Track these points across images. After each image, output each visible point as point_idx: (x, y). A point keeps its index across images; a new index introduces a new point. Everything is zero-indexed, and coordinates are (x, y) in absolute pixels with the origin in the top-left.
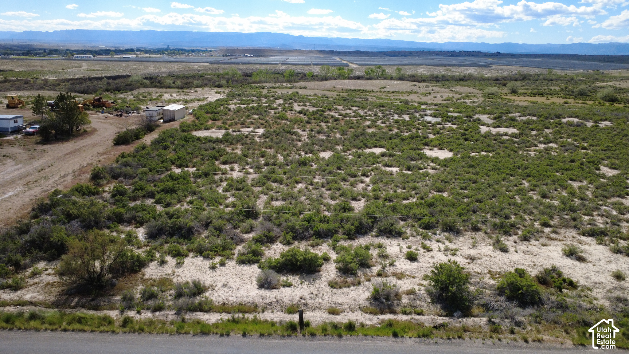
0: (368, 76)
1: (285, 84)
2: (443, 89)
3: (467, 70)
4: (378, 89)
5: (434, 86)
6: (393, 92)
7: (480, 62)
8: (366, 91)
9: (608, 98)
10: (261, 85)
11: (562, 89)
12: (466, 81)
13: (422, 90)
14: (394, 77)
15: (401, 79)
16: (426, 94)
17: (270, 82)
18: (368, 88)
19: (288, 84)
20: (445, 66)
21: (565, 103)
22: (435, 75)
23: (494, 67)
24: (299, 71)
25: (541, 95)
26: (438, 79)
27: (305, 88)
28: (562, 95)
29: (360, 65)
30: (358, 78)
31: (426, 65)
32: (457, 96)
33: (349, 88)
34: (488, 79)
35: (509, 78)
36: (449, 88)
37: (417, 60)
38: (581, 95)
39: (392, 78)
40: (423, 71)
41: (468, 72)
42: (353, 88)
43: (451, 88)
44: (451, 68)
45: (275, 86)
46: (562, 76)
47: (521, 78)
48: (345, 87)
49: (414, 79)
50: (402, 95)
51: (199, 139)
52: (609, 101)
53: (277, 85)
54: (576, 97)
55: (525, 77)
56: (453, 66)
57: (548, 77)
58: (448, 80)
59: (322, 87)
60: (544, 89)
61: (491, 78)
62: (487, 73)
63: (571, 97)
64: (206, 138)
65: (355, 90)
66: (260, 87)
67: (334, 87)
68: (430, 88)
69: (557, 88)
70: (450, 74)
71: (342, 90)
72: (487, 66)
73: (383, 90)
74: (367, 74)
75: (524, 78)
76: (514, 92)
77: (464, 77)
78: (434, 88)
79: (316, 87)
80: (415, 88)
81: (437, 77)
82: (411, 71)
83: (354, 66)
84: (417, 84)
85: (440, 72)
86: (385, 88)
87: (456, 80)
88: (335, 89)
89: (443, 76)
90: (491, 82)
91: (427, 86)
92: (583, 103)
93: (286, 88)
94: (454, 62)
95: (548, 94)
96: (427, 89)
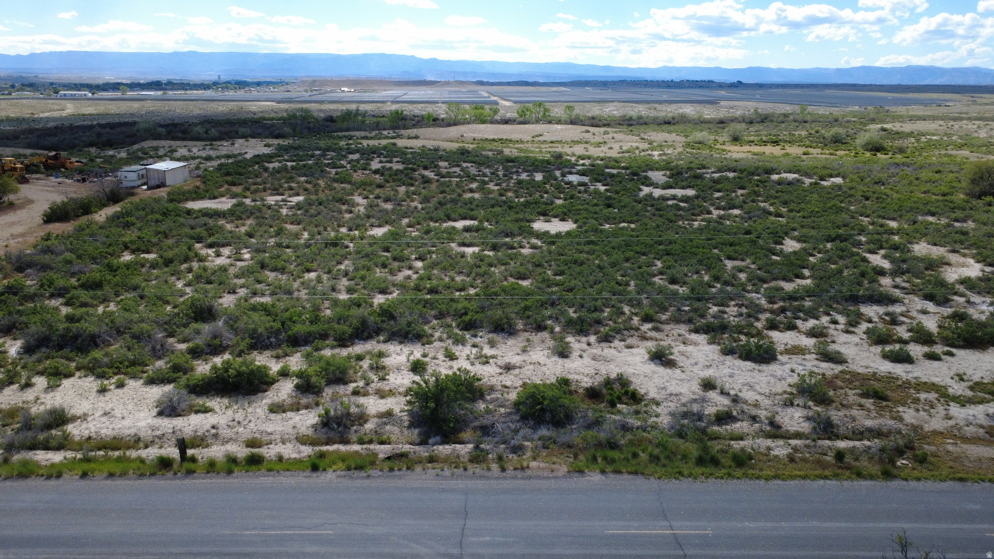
0: (521, 119)
1: (385, 133)
2: (630, 136)
3: (681, 108)
4: (530, 138)
5: (616, 132)
6: (552, 142)
7: (704, 96)
8: (510, 141)
9: (870, 147)
10: (347, 134)
11: (811, 134)
12: (674, 124)
13: (598, 139)
14: (563, 119)
15: (572, 122)
16: (598, 145)
17: (365, 130)
18: (514, 137)
19: (391, 132)
20: (648, 102)
21: (804, 154)
22: (628, 117)
23: (722, 103)
24: (417, 112)
25: (776, 143)
26: (632, 122)
27: (416, 137)
28: (808, 142)
29: (515, 102)
30: (506, 122)
31: (619, 101)
32: (646, 146)
33: (486, 136)
34: (709, 122)
35: (741, 119)
36: (639, 135)
37: (608, 94)
38: (835, 142)
39: (559, 122)
40: (612, 110)
41: (681, 111)
42: (491, 137)
43: (642, 135)
44: (656, 105)
45: (369, 135)
46: (822, 116)
47: (759, 120)
48: (478, 136)
49: (595, 122)
50: (562, 147)
51: (189, 212)
52: (871, 150)
53: (373, 134)
54: (826, 145)
55: (766, 118)
56: (660, 102)
57: (800, 118)
58: (646, 124)
59: (444, 136)
60: (784, 135)
61: (714, 119)
62: (709, 113)
63: (820, 145)
64: (200, 211)
65: (494, 140)
66: (345, 137)
67: (462, 136)
68: (610, 136)
69: (804, 133)
70: (653, 114)
71: (474, 139)
72: (712, 102)
73: (537, 139)
74: (521, 116)
75: (764, 119)
76: (736, 139)
77: (673, 118)
78: (615, 135)
79: (433, 136)
80: (587, 135)
81: (631, 119)
82: (595, 110)
83: (507, 104)
84: (592, 129)
85: (639, 111)
86: (541, 135)
87: (659, 124)
88: (463, 139)
89: (640, 118)
90: (711, 126)
91: (606, 133)
92: (831, 154)
93: (387, 138)
94: (665, 97)
95: (786, 141)
96: (605, 136)
